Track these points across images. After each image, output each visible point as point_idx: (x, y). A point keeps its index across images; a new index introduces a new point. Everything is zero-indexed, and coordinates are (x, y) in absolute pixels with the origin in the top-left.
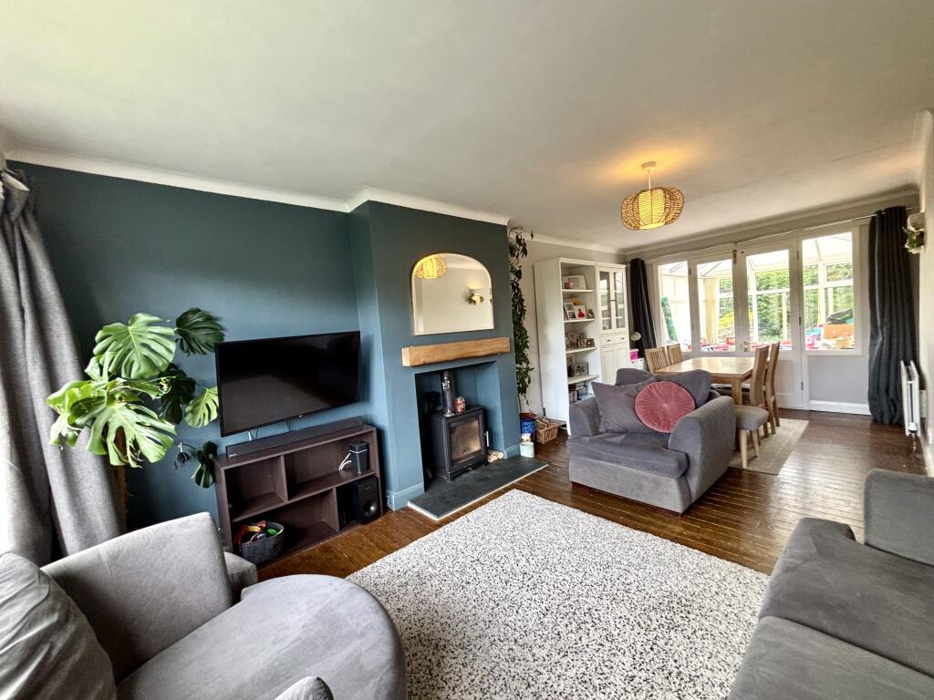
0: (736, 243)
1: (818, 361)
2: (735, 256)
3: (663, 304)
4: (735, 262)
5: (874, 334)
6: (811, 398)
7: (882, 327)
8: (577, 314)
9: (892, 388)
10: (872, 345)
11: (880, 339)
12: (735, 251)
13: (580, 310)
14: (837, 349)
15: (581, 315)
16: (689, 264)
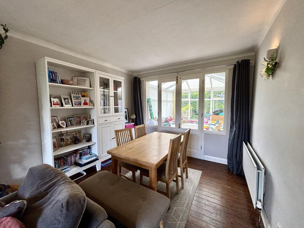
0: (178, 72)
1: (208, 136)
2: (177, 80)
3: (148, 101)
4: (177, 83)
5: (232, 126)
6: (204, 154)
7: (236, 123)
8: (83, 102)
9: (238, 155)
10: (231, 131)
11: (235, 129)
12: (177, 77)
13: (85, 100)
14: (216, 131)
15: (85, 104)
16: (158, 83)
